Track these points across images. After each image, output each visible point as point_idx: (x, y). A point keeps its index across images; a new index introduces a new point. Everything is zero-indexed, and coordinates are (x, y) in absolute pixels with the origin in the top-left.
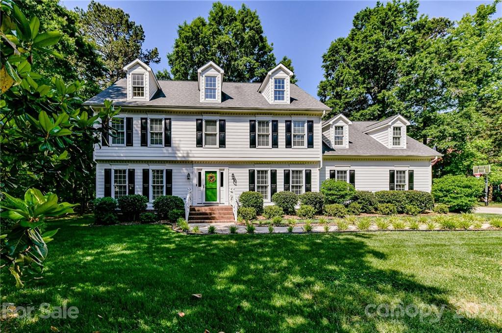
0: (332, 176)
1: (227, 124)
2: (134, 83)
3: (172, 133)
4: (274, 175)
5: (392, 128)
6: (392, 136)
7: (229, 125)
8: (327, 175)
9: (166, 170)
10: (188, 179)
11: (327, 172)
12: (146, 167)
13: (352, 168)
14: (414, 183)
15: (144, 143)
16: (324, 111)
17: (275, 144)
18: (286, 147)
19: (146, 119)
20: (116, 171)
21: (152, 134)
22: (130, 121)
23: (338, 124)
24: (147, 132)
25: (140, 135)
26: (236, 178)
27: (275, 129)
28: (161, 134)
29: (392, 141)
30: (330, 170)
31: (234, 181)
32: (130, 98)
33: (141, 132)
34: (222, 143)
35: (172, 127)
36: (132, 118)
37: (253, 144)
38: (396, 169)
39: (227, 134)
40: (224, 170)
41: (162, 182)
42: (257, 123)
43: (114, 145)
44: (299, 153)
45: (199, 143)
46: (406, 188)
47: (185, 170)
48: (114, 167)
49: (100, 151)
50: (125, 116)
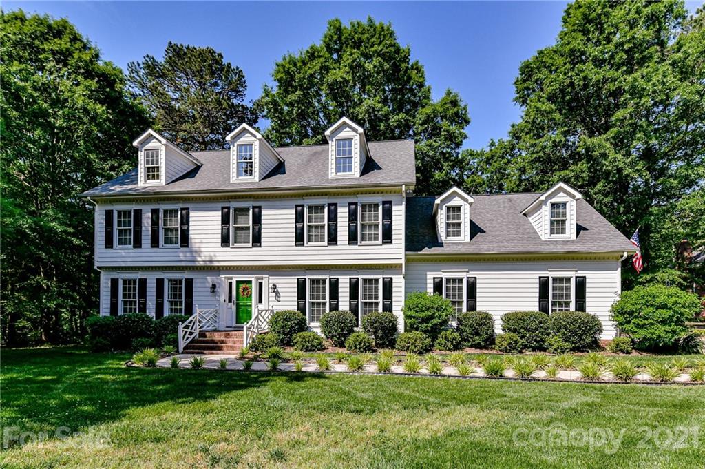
0: (438, 287)
1: (264, 212)
2: (148, 162)
3: (191, 228)
4: (334, 286)
5: (549, 204)
6: (548, 218)
7: (266, 214)
8: (428, 286)
9: (186, 279)
10: (213, 292)
11: (428, 281)
12: (160, 275)
13: (472, 274)
14: (587, 299)
15: (155, 243)
16: (404, 186)
17: (333, 239)
18: (349, 244)
19: (158, 210)
20: (125, 281)
21: (166, 230)
22: (138, 214)
23: (452, 203)
24: (158, 228)
25: (150, 232)
26: (279, 290)
27: (333, 217)
28: (177, 230)
29: (548, 227)
30: (434, 278)
31: (277, 295)
32: (142, 183)
33: (152, 228)
34: (257, 240)
35: (191, 219)
36: (141, 210)
37: (299, 240)
38: (551, 274)
39: (263, 226)
40: (262, 278)
41: (180, 297)
42: (306, 210)
43: (121, 246)
44: (372, 252)
45: (225, 241)
46: (572, 307)
47: (209, 280)
48: (122, 276)
49: (102, 256)
50: (132, 207)
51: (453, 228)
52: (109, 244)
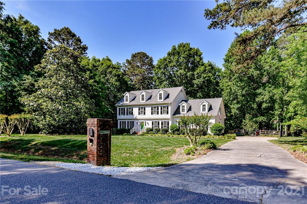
1: (146, 108)
2: (126, 98)
3: (133, 111)
4: (159, 123)
5: (202, 105)
6: (202, 108)
9: (132, 121)
10: (137, 124)
12: (128, 120)
15: (127, 115)
16: (170, 103)
17: (158, 113)
18: (161, 114)
19: (128, 108)
20: (122, 122)
21: (129, 112)
22: (124, 108)
23: (183, 105)
26: (149, 123)
27: (158, 109)
28: (131, 112)
29: (202, 110)
32: (125, 102)
33: (127, 111)
34: (145, 114)
37: (152, 113)
39: (146, 111)
40: (146, 121)
41: (132, 125)
42: (153, 108)
43: (121, 115)
44: (165, 116)
45: (139, 114)
47: (137, 121)
48: (122, 121)
49: (119, 117)
50: (123, 107)
51: (183, 110)
52: (119, 115)
